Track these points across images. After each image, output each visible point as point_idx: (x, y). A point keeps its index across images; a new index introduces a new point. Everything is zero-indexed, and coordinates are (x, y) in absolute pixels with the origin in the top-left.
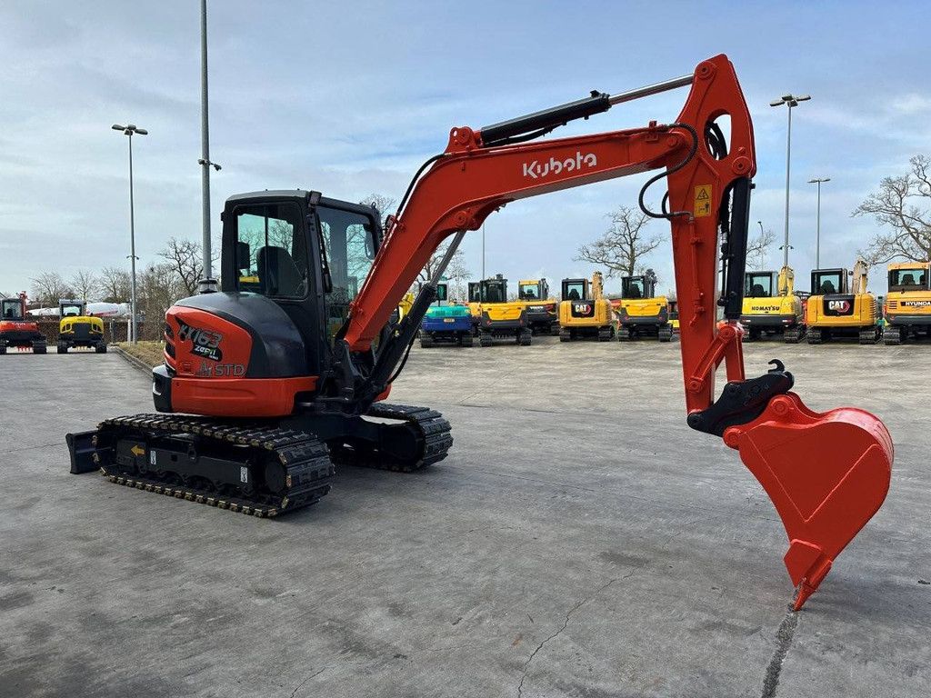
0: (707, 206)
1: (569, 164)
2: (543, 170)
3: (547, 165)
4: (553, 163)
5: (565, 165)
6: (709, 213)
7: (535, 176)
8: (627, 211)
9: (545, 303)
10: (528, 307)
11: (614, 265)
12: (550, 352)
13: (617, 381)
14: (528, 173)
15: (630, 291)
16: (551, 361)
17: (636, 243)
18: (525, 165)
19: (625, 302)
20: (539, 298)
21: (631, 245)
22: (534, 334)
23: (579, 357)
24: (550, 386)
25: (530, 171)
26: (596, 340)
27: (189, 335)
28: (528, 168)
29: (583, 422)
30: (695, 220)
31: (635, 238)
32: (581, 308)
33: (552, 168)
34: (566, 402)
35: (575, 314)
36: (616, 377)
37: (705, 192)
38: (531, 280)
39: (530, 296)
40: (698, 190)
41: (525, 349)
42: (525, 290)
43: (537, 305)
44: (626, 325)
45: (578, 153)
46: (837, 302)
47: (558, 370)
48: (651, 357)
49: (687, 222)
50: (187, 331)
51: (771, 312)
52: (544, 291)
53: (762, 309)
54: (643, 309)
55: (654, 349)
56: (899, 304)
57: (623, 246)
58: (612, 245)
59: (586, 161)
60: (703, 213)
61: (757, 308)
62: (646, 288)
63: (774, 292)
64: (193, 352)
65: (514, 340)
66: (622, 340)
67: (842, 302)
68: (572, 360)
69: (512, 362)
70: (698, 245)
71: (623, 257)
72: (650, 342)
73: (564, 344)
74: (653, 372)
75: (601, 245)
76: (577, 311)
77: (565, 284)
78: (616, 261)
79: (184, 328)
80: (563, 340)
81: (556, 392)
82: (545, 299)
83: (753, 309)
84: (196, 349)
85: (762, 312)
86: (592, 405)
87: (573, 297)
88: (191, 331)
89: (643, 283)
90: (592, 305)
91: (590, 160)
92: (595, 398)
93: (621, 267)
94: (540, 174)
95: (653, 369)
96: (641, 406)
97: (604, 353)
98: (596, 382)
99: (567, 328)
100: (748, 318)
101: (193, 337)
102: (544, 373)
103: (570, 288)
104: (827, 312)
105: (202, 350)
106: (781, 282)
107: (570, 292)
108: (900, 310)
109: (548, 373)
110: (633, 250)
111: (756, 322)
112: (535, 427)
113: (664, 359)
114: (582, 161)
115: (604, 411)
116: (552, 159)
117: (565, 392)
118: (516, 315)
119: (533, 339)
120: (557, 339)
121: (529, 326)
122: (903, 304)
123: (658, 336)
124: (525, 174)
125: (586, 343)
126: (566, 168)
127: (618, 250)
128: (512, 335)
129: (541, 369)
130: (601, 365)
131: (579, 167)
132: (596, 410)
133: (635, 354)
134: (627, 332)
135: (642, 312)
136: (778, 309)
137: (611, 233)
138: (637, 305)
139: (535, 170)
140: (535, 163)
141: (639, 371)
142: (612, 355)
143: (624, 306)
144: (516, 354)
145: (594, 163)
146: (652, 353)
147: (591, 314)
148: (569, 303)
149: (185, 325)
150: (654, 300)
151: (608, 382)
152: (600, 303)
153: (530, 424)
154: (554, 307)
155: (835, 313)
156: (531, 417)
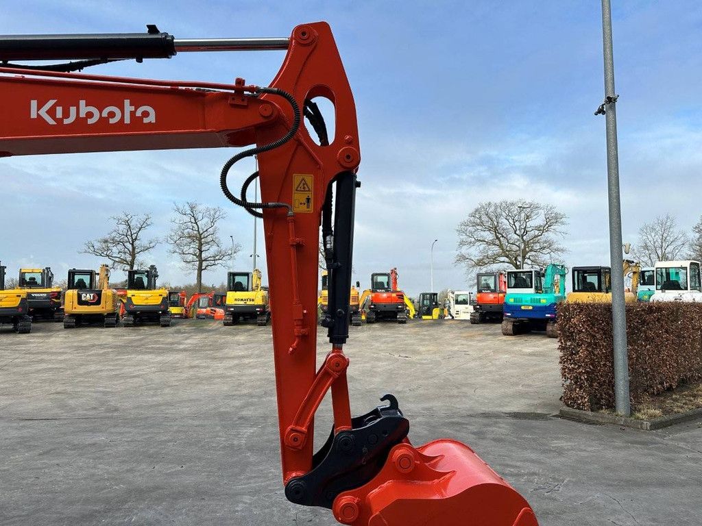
0: (308, 200)
1: (112, 115)
2: (66, 114)
3: (73, 110)
4: (84, 109)
5: (105, 114)
6: (311, 210)
7: (51, 122)
8: (129, 217)
9: (49, 290)
10: (29, 295)
11: (117, 259)
12: (52, 339)
13: (126, 370)
14: (38, 115)
15: (134, 282)
16: (54, 350)
17: (136, 243)
18: (34, 103)
19: (130, 293)
20: (42, 286)
21: (132, 244)
22: (35, 320)
23: (85, 344)
24: (52, 381)
25: (43, 112)
26: (102, 326)
28: (39, 108)
29: (93, 431)
30: (296, 215)
31: (136, 239)
32: (87, 297)
33: (82, 115)
34: (72, 402)
35: (81, 302)
36: (125, 365)
37: (306, 184)
38: (34, 268)
39: (32, 283)
40: (297, 179)
41: (23, 337)
42: (27, 278)
43: (40, 292)
44: (131, 313)
45: (127, 102)
47: (61, 361)
48: (156, 342)
49: (284, 217)
52: (48, 278)
53: (242, 300)
54: (147, 299)
55: (157, 334)
57: (126, 244)
58: (115, 242)
59: (139, 114)
60: (303, 209)
61: (238, 300)
62: (149, 281)
63: (250, 288)
65: (11, 327)
66: (127, 325)
68: (78, 348)
69: (6, 353)
70: (299, 247)
71: (125, 253)
72: (152, 327)
73: (69, 330)
74: (159, 358)
75: (106, 241)
76: (83, 299)
77: (72, 274)
78: (119, 256)
80: (67, 327)
81: (59, 390)
82: (49, 286)
83: (236, 300)
85: (242, 303)
86: (102, 403)
87: (81, 285)
89: (147, 276)
90: (99, 294)
91: (146, 114)
92: (105, 393)
93: (123, 261)
94: (61, 120)
95: (159, 354)
96: (155, 399)
97: (110, 340)
98: (104, 374)
99: (72, 315)
100: (232, 307)
102: (44, 366)
103: (77, 278)
106: (255, 280)
107: (76, 281)
109: (50, 366)
110: (134, 248)
111: (239, 310)
112: (29, 448)
113: (167, 344)
114: (133, 114)
115: (116, 410)
116: (82, 103)
117: (69, 389)
118: (15, 303)
119: (33, 325)
120: (61, 325)
121: (30, 313)
123: (159, 321)
124: (34, 115)
125: (92, 329)
126: (106, 119)
127: (120, 247)
128: (8, 323)
129: (42, 361)
130: (108, 353)
131: (127, 121)
132: (108, 410)
133: (141, 340)
134: (132, 318)
135: (146, 301)
136: (253, 300)
137: (116, 233)
138: (141, 295)
139: (51, 112)
140: (51, 103)
141: (146, 357)
142: (119, 341)
143: (129, 295)
144: (11, 344)
145: (152, 118)
146: (155, 338)
147: (98, 303)
148: (75, 292)
150: (155, 291)
151: (118, 372)
152: (107, 293)
153: (24, 443)
154: (59, 295)
156: (25, 432)
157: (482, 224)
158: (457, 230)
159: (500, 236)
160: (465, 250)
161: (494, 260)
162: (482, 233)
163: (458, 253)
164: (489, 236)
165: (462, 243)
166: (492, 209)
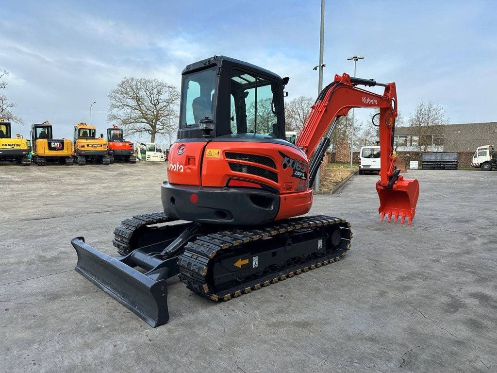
27: (290, 164)
46: (56, 143)
50: (289, 162)
51: (15, 147)
53: (9, 145)
56: (86, 146)
61: (6, 145)
64: (293, 175)
67: (58, 143)
79: (286, 160)
84: (295, 174)
88: (291, 161)
101: (293, 166)
104: (50, 148)
105: (299, 174)
108: (86, 148)
111: (5, 153)
122: (88, 145)
149: (288, 157)
155: (54, 149)
157: (127, 93)
158: (109, 96)
159: (140, 103)
160: (115, 111)
161: (136, 121)
162: (129, 100)
163: (110, 113)
164: (133, 103)
165: (113, 106)
166: (134, 83)
